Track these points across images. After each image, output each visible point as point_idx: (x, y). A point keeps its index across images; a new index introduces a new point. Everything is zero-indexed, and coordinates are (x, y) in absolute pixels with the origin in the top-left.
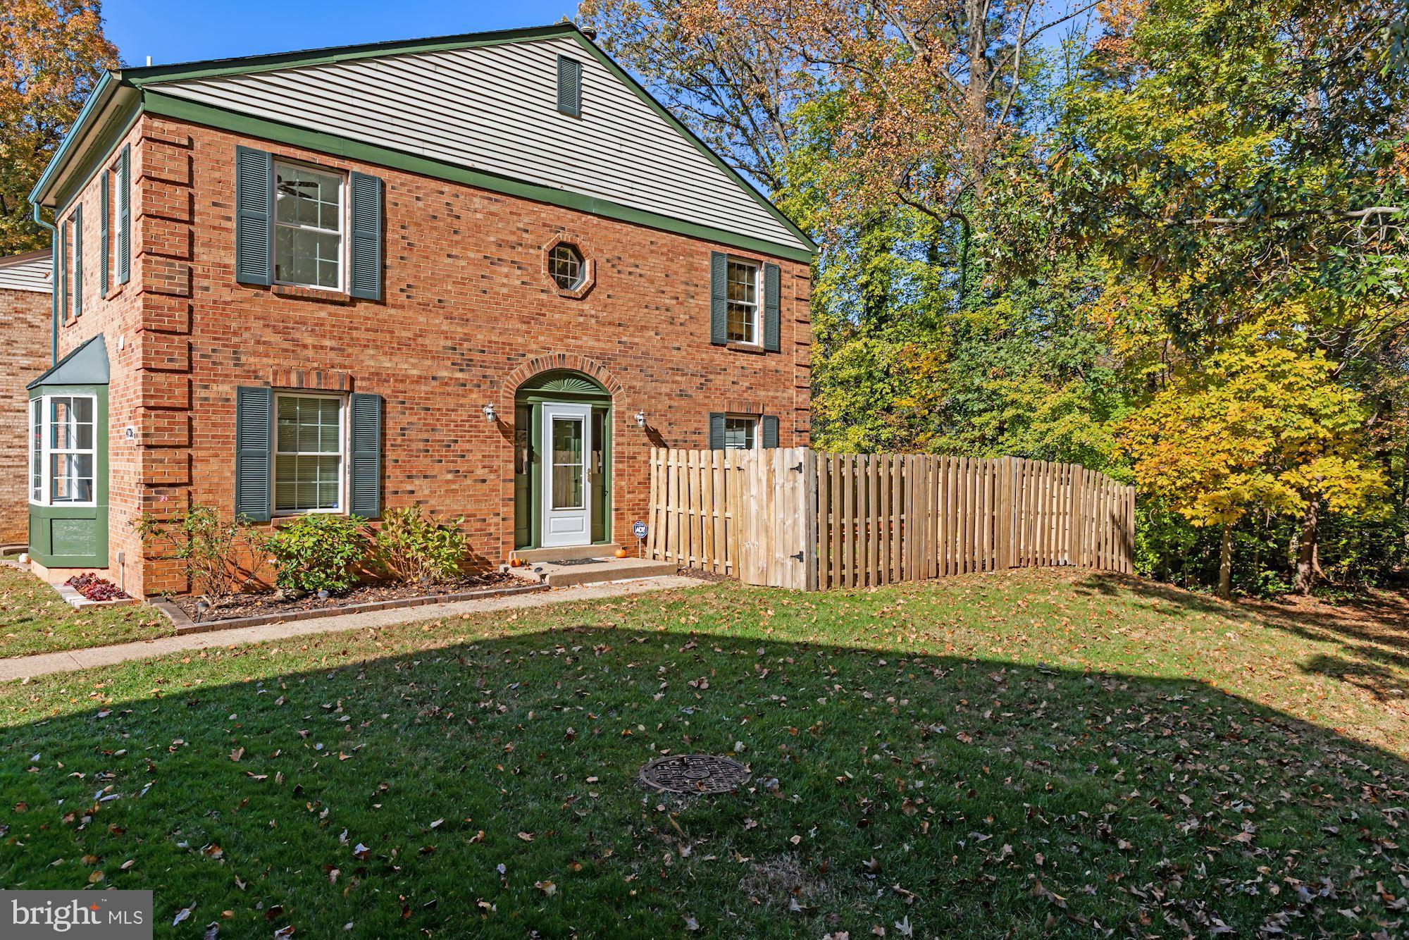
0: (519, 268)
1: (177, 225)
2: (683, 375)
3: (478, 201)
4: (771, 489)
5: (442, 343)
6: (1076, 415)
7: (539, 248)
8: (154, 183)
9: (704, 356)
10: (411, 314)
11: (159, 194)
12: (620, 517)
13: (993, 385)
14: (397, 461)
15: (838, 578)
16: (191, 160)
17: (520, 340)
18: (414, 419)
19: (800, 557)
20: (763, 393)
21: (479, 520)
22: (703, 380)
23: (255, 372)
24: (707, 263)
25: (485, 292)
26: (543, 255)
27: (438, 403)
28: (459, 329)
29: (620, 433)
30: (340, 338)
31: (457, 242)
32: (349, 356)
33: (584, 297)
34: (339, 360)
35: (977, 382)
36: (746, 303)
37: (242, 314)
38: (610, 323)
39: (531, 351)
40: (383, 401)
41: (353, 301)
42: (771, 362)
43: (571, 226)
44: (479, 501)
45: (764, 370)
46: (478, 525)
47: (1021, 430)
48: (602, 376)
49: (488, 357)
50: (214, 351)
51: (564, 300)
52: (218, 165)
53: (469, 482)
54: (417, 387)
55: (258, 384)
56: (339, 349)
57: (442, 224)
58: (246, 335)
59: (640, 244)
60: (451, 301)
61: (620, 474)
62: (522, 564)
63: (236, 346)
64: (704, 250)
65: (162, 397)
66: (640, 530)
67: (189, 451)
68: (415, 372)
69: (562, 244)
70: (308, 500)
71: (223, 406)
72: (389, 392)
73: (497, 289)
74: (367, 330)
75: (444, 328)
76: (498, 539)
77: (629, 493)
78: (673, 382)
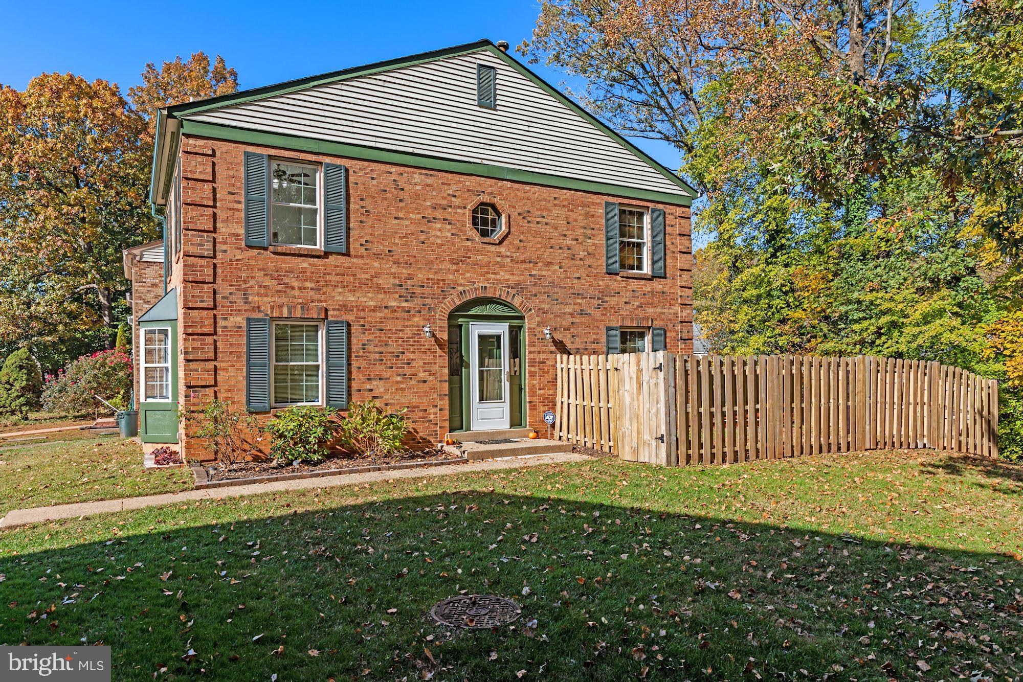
0: (449, 224)
1: (205, 209)
2: (583, 298)
3: (417, 177)
4: (640, 385)
5: (392, 281)
6: (948, 320)
7: (465, 208)
8: (190, 182)
9: (600, 283)
10: (368, 261)
11: (193, 189)
12: (533, 408)
13: (869, 297)
14: (359, 368)
15: (696, 456)
16: (214, 164)
17: (451, 277)
18: (372, 337)
19: (661, 438)
20: (651, 310)
21: (422, 410)
22: (600, 302)
23: (258, 307)
24: (601, 211)
25: (423, 243)
26: (468, 213)
27: (390, 325)
28: (404, 271)
29: (532, 344)
30: (318, 281)
31: (402, 208)
32: (324, 293)
33: (501, 243)
34: (317, 297)
35: (856, 295)
36: (636, 240)
37: (249, 267)
38: (522, 261)
39: (460, 285)
40: (349, 325)
41: (326, 254)
42: (658, 285)
43: (489, 191)
44: (422, 396)
45: (652, 292)
46: (421, 414)
47: (896, 334)
48: (517, 302)
49: (427, 291)
50: (230, 294)
51: (484, 246)
52: (232, 166)
53: (413, 382)
54: (373, 314)
55: (261, 316)
56: (317, 289)
57: (390, 195)
58: (252, 282)
59: (545, 200)
60: (398, 250)
61: (532, 375)
62: (454, 443)
63: (246, 290)
64: (599, 201)
65: (196, 327)
66: (550, 418)
67: (215, 363)
68: (372, 303)
69: (482, 204)
70: (297, 396)
71: (237, 332)
72: (353, 318)
73: (433, 240)
74: (337, 274)
75: (393, 270)
76: (437, 424)
77: (540, 389)
78: (575, 304)
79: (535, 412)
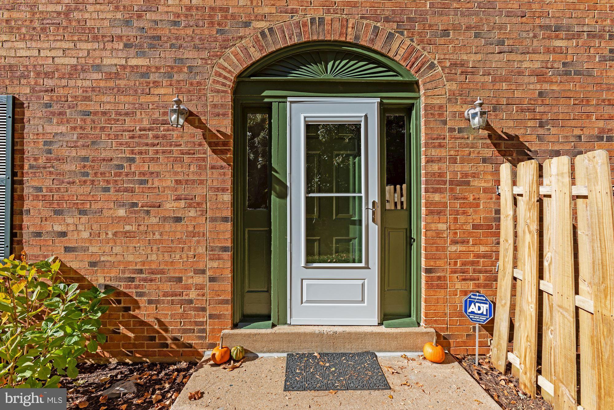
12: (438, 283)
14: (40, 189)
21: (170, 279)
27: (104, 103)
29: (437, 142)
39: (260, 17)
40: (19, 105)
44: (171, 251)
46: (167, 287)
48: (397, 50)
53: (154, 220)
54: (72, 83)
61: (436, 211)
66: (479, 308)
68: (66, 61)
72: (28, 91)
76: (204, 309)
77: (454, 242)
78: (548, 51)
79: (441, 294)
